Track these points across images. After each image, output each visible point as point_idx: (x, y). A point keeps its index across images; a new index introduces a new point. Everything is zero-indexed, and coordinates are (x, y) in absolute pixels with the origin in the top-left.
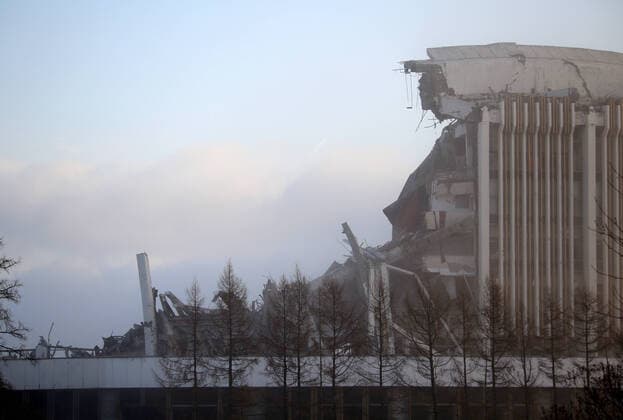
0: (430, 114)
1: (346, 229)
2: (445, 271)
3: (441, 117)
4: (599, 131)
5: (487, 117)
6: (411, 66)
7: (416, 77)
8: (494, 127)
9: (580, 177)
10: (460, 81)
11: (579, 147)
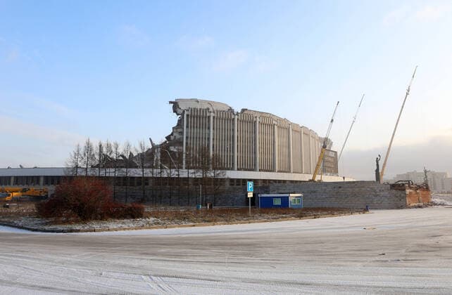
0: (175, 114)
1: (150, 139)
2: (175, 150)
3: (178, 115)
4: (214, 117)
5: (186, 113)
6: (171, 102)
7: (172, 105)
8: (188, 115)
9: (209, 128)
10: (182, 107)
11: (209, 121)
